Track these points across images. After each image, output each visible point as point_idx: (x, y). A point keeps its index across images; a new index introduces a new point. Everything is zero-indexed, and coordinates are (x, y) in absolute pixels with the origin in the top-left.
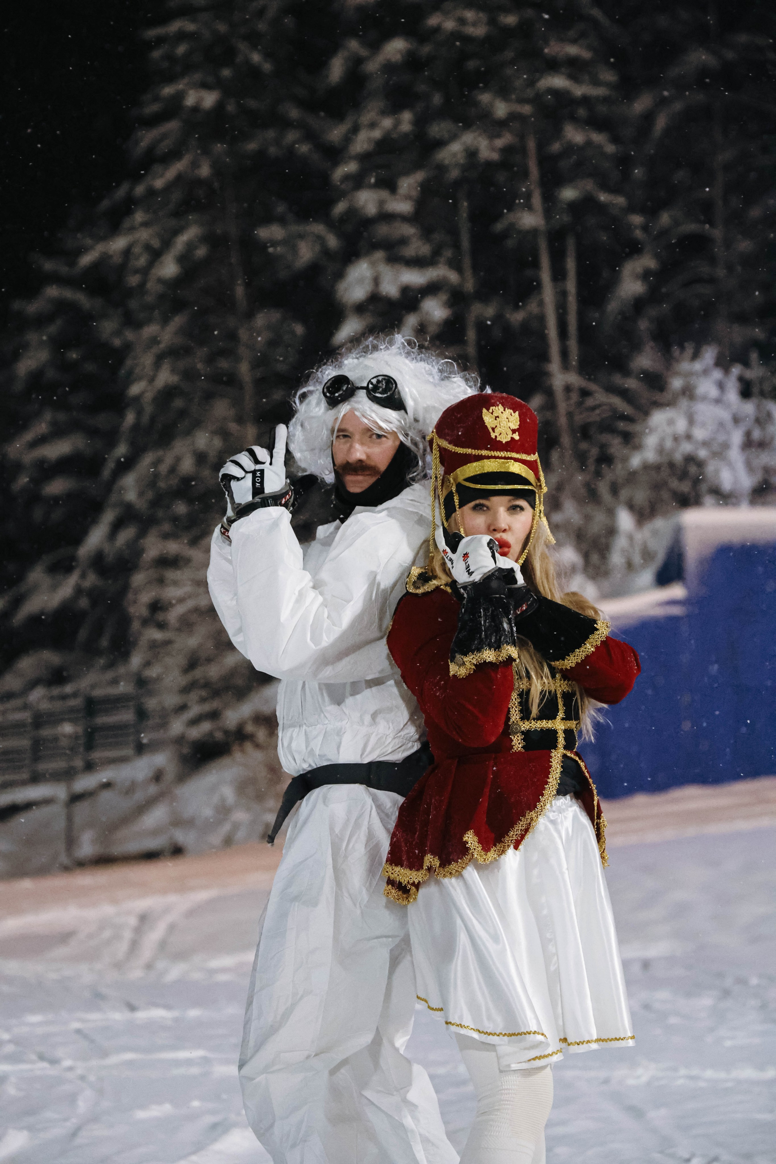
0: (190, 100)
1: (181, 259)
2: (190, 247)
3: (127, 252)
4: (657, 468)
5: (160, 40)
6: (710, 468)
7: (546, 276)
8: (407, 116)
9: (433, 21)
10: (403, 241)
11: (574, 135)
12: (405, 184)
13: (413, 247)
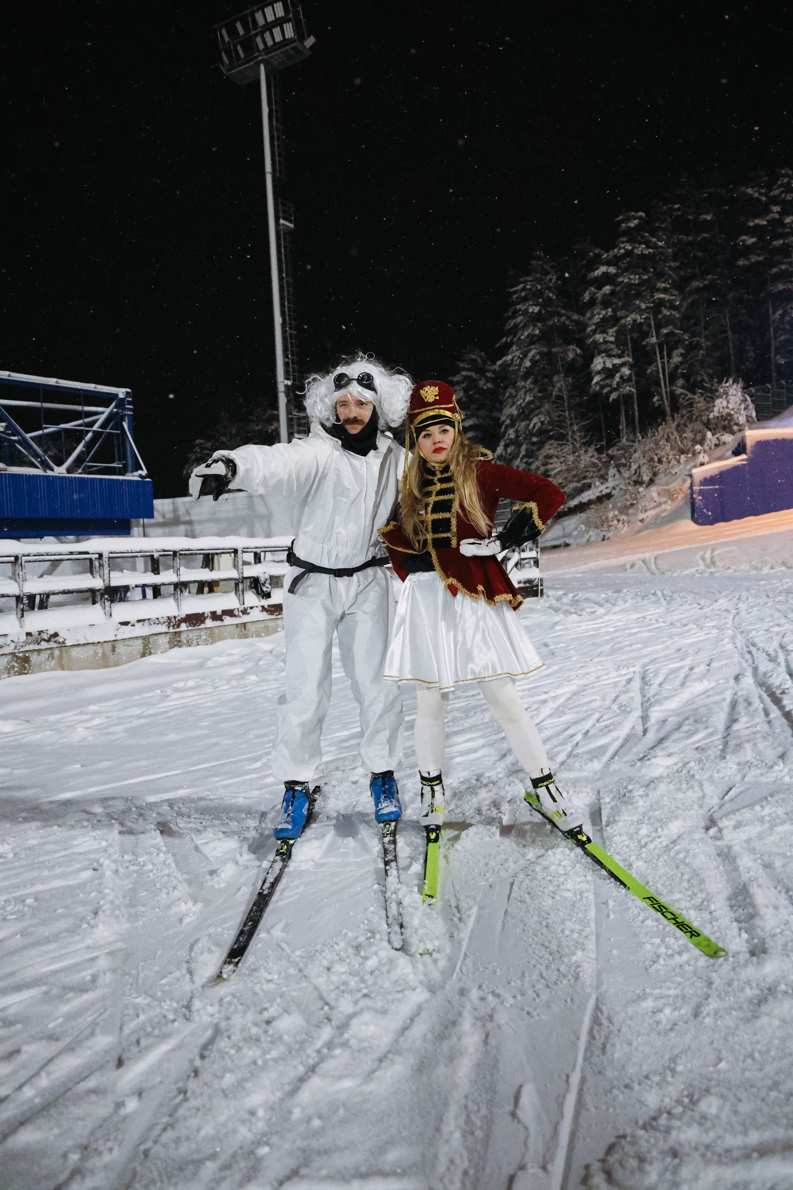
0: (531, 310)
1: (531, 360)
2: (534, 356)
3: (512, 360)
4: (718, 417)
5: (515, 292)
6: (735, 416)
7: (659, 358)
8: (610, 310)
9: (620, 280)
10: (612, 350)
11: (666, 312)
12: (612, 331)
13: (616, 351)
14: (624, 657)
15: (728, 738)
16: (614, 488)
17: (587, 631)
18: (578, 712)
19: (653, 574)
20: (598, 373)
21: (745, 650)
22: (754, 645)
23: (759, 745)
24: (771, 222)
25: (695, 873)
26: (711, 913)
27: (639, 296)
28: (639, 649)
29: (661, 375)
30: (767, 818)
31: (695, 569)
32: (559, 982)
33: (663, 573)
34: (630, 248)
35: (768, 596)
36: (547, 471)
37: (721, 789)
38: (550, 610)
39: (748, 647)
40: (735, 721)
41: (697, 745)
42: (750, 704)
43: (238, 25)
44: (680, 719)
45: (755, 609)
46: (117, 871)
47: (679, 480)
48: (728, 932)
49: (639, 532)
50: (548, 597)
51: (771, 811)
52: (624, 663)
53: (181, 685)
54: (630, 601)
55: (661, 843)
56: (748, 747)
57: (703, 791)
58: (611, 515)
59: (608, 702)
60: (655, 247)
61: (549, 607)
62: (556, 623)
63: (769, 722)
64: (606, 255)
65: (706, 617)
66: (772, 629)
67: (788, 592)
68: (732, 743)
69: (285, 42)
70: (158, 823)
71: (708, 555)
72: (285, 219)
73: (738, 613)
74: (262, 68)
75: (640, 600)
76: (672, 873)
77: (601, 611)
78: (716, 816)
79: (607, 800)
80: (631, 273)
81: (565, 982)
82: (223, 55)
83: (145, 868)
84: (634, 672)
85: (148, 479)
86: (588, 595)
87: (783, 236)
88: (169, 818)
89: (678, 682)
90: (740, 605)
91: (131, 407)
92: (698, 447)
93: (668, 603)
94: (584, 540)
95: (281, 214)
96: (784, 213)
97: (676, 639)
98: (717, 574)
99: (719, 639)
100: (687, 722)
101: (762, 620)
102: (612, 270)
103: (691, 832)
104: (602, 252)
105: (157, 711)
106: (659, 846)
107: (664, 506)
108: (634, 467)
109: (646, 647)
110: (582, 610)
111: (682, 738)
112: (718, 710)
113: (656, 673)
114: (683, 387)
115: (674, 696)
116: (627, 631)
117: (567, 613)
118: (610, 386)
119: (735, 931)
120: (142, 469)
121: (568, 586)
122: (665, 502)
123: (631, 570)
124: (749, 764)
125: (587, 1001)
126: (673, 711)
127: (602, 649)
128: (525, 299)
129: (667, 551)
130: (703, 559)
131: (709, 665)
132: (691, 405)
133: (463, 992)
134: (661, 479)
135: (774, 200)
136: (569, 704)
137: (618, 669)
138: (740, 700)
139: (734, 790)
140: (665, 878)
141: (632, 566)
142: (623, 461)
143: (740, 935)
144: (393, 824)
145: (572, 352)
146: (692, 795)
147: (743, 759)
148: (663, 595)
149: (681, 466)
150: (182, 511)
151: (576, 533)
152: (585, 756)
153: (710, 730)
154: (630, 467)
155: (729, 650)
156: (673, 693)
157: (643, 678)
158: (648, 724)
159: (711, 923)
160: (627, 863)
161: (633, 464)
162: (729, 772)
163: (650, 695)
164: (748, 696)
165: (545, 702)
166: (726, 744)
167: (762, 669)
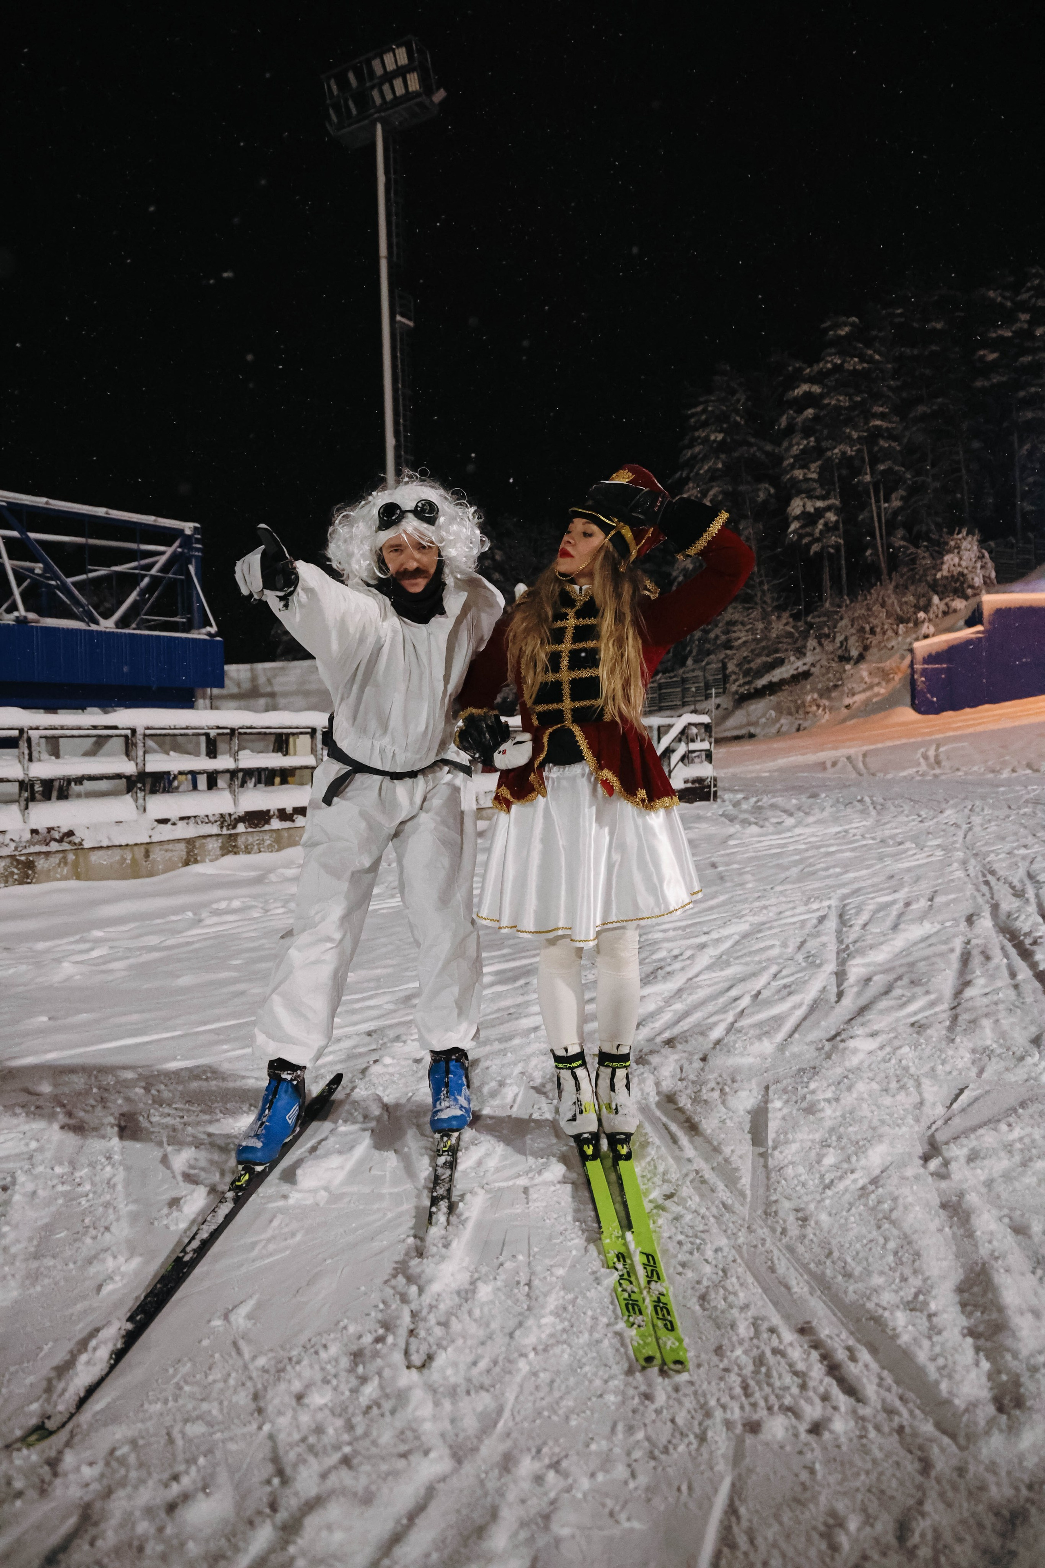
0: (712, 438)
2: (715, 496)
4: (947, 577)
5: (693, 415)
6: (969, 577)
7: (873, 501)
8: (812, 439)
9: (826, 401)
10: (814, 489)
11: (883, 443)
12: (814, 466)
13: (819, 492)
14: (817, 885)
15: (958, 1010)
16: (813, 665)
17: (771, 847)
18: (747, 964)
19: (860, 775)
20: (797, 518)
21: (981, 879)
22: (993, 873)
23: (1003, 1021)
24: (1017, 334)
25: (907, 1240)
26: (930, 1316)
27: (849, 421)
28: (838, 875)
29: (876, 524)
30: (1018, 1146)
31: (915, 770)
32: (671, 1447)
33: (874, 775)
34: (839, 362)
35: (1010, 807)
36: (729, 641)
37: (946, 1092)
38: (723, 819)
39: (984, 876)
40: (968, 984)
41: (913, 1020)
42: (988, 958)
43: (351, 76)
44: (891, 977)
45: (993, 823)
46: (34, 1193)
47: (897, 657)
48: (957, 1356)
49: (844, 720)
50: (724, 801)
51: (1023, 1133)
52: (816, 893)
53: (223, 905)
54: (829, 811)
55: (855, 1181)
56: (987, 1023)
57: (920, 1094)
58: (809, 698)
59: (790, 950)
60: (871, 360)
61: (721, 815)
62: (730, 837)
63: (1016, 987)
64: (808, 370)
65: (929, 833)
66: (1016, 852)
67: (1036, 802)
68: (964, 1017)
69: (409, 96)
70: (123, 1115)
71: (931, 753)
72: (403, 315)
73: (970, 829)
74: (379, 127)
75: (842, 808)
76: (870, 1237)
77: (790, 821)
78: (940, 1137)
79: (778, 1104)
80: (841, 395)
81: (682, 1448)
82: (331, 112)
83: (80, 1189)
84: (829, 907)
85: (218, 639)
86: (774, 800)
87: (1033, 351)
88: (141, 1105)
89: (889, 922)
90: (973, 818)
91: (199, 546)
92: (921, 615)
93: (879, 813)
94: (774, 730)
95: (398, 310)
96: (1034, 323)
97: (888, 861)
98: (943, 777)
99: (946, 863)
100: (899, 983)
101: (1003, 839)
102: (816, 389)
103: (902, 1164)
104: (805, 366)
105: (181, 940)
106: (853, 1187)
107: (876, 689)
108: (840, 638)
109: (847, 872)
110: (766, 819)
111: (892, 1008)
112: (943, 966)
113: (859, 910)
114: (903, 538)
115: (882, 944)
116: (822, 850)
117: (745, 823)
118: (811, 534)
119: (970, 1353)
120: (211, 626)
121: (749, 787)
122: (879, 684)
123: (834, 770)
124: (988, 1053)
125: (716, 1491)
126: (879, 965)
127: (788, 873)
128: (704, 425)
129: (880, 746)
130: (925, 757)
131: (931, 900)
132: (913, 561)
133: (507, 1463)
134: (873, 654)
135: (1023, 307)
136: (737, 951)
137: (807, 903)
138: (975, 952)
139: (966, 1093)
140: (858, 1246)
141: (834, 764)
142: (826, 630)
143: (977, 1364)
144: (456, 1134)
145: (764, 492)
146: (906, 1100)
147: (980, 1044)
148: (873, 803)
149: (900, 639)
150: (262, 680)
151: (763, 720)
152: (752, 1032)
153: (933, 997)
154: (834, 638)
155: (959, 878)
156: (882, 939)
157: (841, 916)
158: (846, 984)
159: (930, 1338)
160: (800, 1215)
161: (838, 635)
162: (960, 1064)
163: (851, 940)
164: (986, 946)
165: (703, 946)
166: (955, 1019)
167: (1005, 907)
